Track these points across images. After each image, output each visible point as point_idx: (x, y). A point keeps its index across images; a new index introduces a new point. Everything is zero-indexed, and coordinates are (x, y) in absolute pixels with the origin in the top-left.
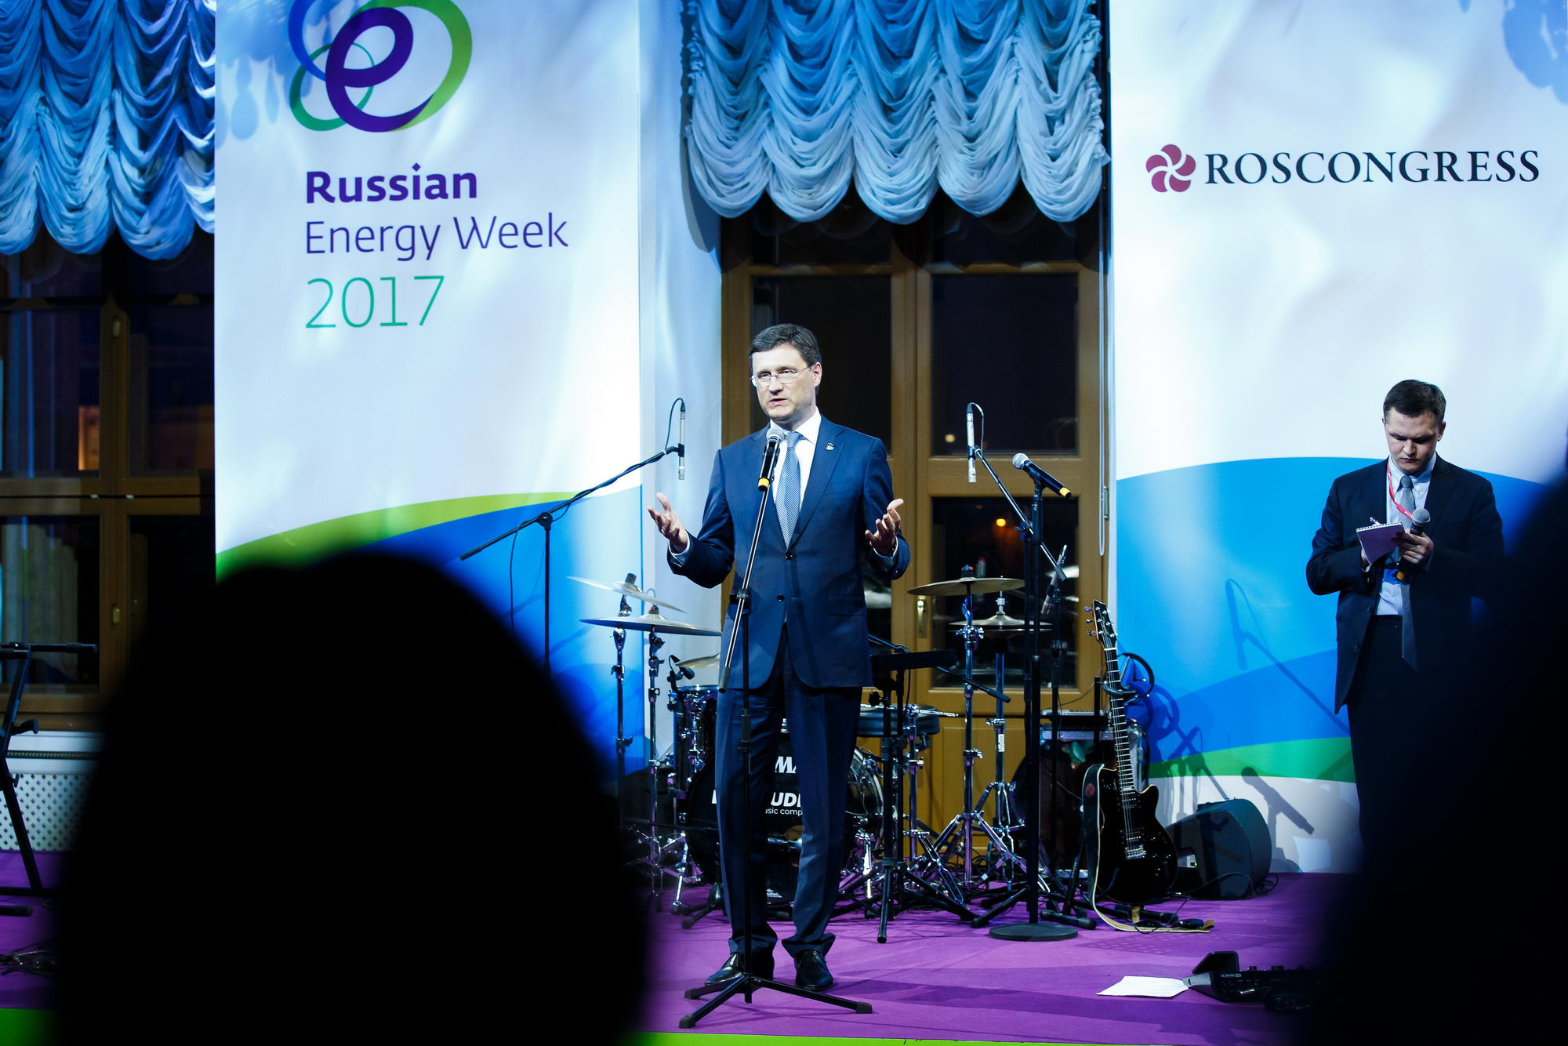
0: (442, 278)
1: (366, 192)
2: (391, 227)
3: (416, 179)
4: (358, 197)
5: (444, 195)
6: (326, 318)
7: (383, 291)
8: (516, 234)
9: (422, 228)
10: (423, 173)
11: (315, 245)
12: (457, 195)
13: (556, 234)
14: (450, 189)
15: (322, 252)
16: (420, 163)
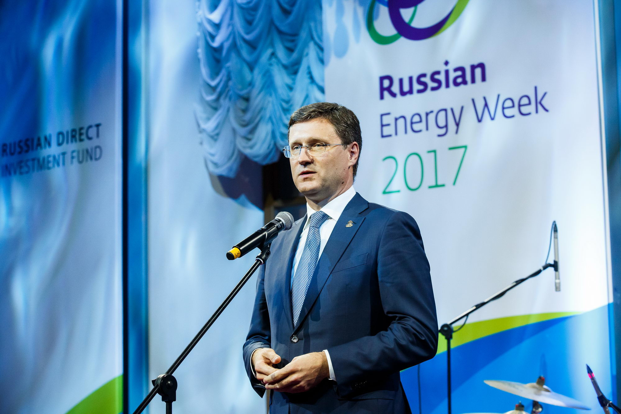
0: (465, 147)
1: (416, 87)
2: (432, 112)
3: (447, 72)
4: (411, 92)
5: (465, 82)
7: (428, 159)
8: (513, 106)
9: (452, 110)
10: (451, 67)
11: (387, 130)
12: (473, 81)
13: (540, 103)
14: (468, 77)
15: (390, 136)
16: (449, 60)
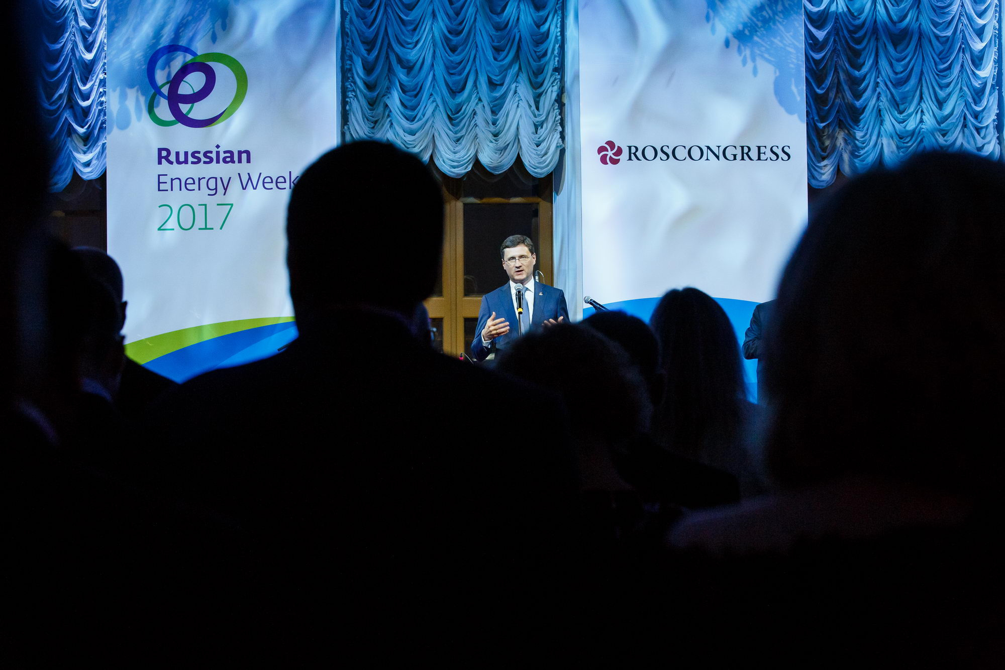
0: (232, 205)
1: (190, 159)
2: (204, 178)
3: (218, 153)
4: (186, 162)
5: (233, 161)
6: (169, 225)
7: (200, 212)
8: (272, 182)
9: (221, 178)
10: (221, 150)
11: (162, 187)
12: (240, 161)
14: (236, 158)
15: (166, 190)
16: (220, 144)
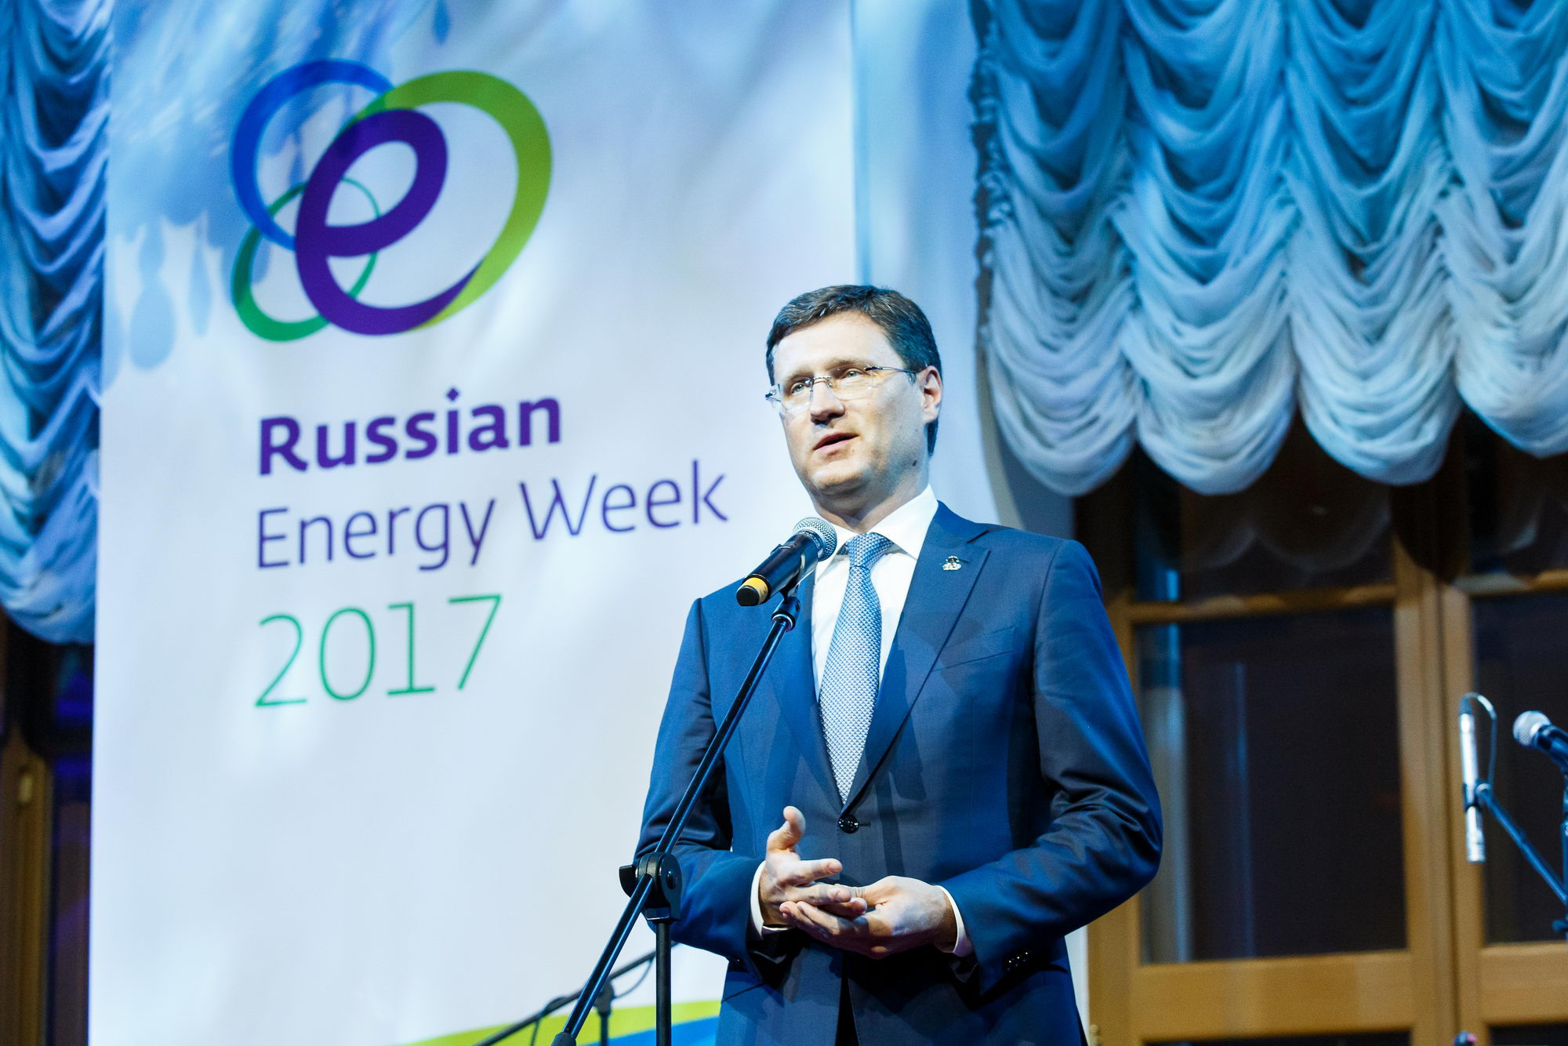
0: (497, 598)
1: (365, 447)
2: (406, 510)
3: (453, 417)
4: (349, 458)
5: (501, 442)
6: (290, 688)
7: (391, 629)
8: (633, 504)
9: (463, 507)
10: (464, 406)
11: (272, 551)
12: (525, 439)
13: (706, 499)
14: (512, 430)
15: (285, 564)
16: (459, 387)
